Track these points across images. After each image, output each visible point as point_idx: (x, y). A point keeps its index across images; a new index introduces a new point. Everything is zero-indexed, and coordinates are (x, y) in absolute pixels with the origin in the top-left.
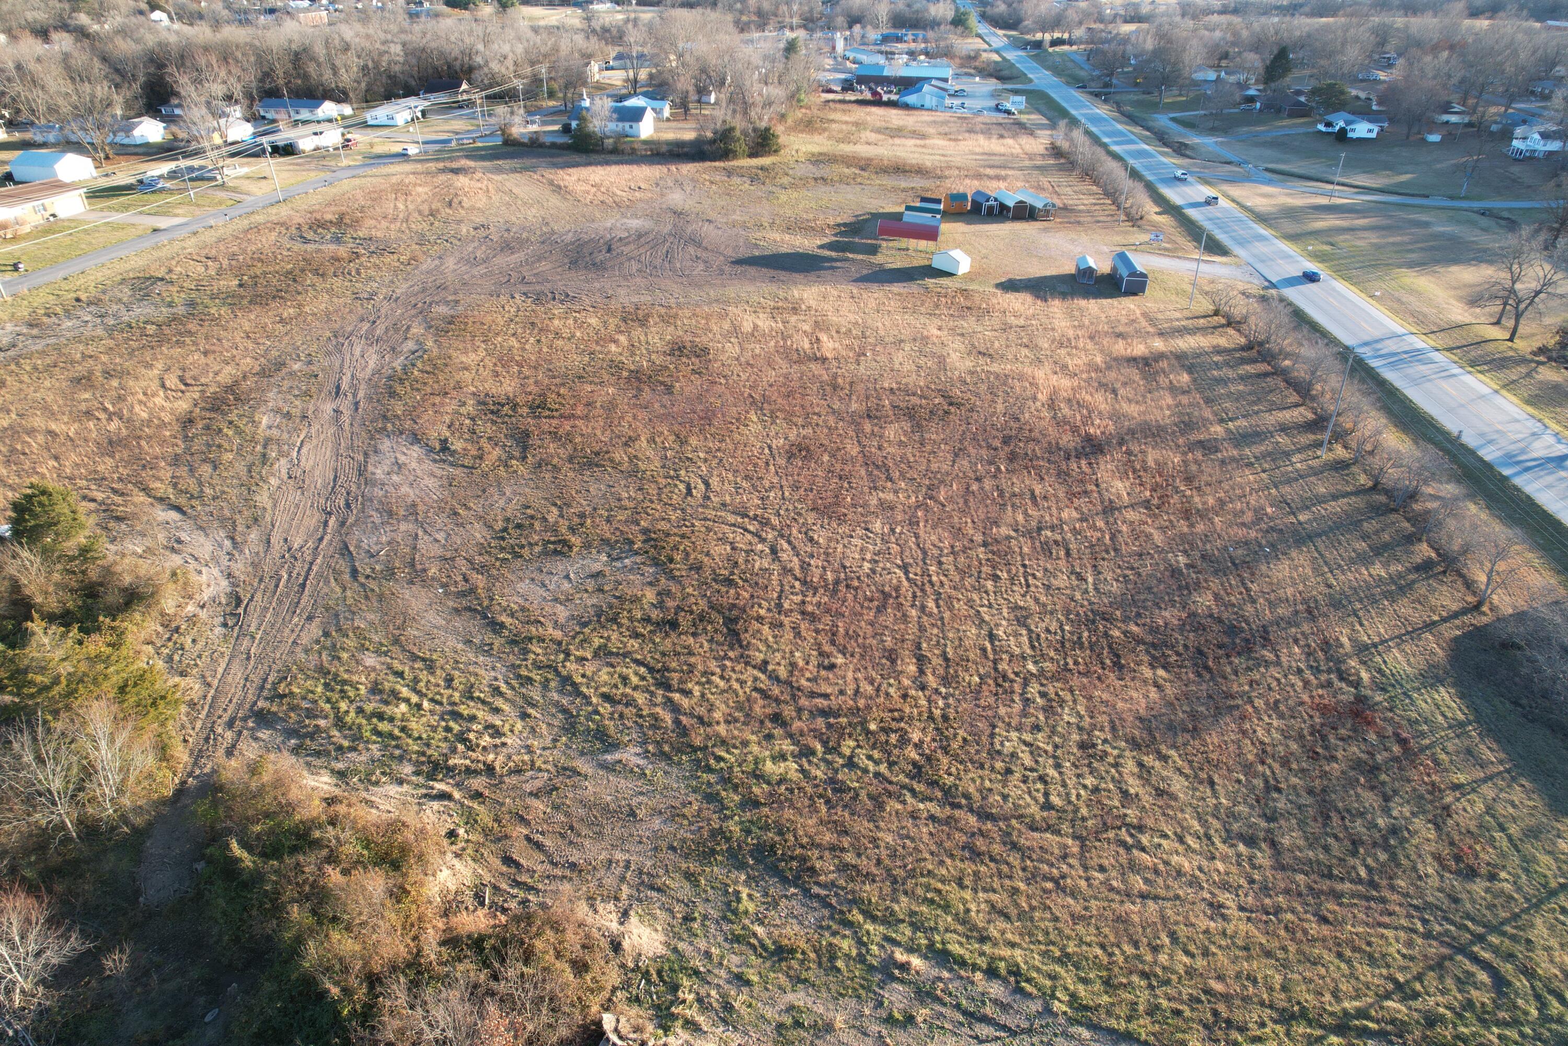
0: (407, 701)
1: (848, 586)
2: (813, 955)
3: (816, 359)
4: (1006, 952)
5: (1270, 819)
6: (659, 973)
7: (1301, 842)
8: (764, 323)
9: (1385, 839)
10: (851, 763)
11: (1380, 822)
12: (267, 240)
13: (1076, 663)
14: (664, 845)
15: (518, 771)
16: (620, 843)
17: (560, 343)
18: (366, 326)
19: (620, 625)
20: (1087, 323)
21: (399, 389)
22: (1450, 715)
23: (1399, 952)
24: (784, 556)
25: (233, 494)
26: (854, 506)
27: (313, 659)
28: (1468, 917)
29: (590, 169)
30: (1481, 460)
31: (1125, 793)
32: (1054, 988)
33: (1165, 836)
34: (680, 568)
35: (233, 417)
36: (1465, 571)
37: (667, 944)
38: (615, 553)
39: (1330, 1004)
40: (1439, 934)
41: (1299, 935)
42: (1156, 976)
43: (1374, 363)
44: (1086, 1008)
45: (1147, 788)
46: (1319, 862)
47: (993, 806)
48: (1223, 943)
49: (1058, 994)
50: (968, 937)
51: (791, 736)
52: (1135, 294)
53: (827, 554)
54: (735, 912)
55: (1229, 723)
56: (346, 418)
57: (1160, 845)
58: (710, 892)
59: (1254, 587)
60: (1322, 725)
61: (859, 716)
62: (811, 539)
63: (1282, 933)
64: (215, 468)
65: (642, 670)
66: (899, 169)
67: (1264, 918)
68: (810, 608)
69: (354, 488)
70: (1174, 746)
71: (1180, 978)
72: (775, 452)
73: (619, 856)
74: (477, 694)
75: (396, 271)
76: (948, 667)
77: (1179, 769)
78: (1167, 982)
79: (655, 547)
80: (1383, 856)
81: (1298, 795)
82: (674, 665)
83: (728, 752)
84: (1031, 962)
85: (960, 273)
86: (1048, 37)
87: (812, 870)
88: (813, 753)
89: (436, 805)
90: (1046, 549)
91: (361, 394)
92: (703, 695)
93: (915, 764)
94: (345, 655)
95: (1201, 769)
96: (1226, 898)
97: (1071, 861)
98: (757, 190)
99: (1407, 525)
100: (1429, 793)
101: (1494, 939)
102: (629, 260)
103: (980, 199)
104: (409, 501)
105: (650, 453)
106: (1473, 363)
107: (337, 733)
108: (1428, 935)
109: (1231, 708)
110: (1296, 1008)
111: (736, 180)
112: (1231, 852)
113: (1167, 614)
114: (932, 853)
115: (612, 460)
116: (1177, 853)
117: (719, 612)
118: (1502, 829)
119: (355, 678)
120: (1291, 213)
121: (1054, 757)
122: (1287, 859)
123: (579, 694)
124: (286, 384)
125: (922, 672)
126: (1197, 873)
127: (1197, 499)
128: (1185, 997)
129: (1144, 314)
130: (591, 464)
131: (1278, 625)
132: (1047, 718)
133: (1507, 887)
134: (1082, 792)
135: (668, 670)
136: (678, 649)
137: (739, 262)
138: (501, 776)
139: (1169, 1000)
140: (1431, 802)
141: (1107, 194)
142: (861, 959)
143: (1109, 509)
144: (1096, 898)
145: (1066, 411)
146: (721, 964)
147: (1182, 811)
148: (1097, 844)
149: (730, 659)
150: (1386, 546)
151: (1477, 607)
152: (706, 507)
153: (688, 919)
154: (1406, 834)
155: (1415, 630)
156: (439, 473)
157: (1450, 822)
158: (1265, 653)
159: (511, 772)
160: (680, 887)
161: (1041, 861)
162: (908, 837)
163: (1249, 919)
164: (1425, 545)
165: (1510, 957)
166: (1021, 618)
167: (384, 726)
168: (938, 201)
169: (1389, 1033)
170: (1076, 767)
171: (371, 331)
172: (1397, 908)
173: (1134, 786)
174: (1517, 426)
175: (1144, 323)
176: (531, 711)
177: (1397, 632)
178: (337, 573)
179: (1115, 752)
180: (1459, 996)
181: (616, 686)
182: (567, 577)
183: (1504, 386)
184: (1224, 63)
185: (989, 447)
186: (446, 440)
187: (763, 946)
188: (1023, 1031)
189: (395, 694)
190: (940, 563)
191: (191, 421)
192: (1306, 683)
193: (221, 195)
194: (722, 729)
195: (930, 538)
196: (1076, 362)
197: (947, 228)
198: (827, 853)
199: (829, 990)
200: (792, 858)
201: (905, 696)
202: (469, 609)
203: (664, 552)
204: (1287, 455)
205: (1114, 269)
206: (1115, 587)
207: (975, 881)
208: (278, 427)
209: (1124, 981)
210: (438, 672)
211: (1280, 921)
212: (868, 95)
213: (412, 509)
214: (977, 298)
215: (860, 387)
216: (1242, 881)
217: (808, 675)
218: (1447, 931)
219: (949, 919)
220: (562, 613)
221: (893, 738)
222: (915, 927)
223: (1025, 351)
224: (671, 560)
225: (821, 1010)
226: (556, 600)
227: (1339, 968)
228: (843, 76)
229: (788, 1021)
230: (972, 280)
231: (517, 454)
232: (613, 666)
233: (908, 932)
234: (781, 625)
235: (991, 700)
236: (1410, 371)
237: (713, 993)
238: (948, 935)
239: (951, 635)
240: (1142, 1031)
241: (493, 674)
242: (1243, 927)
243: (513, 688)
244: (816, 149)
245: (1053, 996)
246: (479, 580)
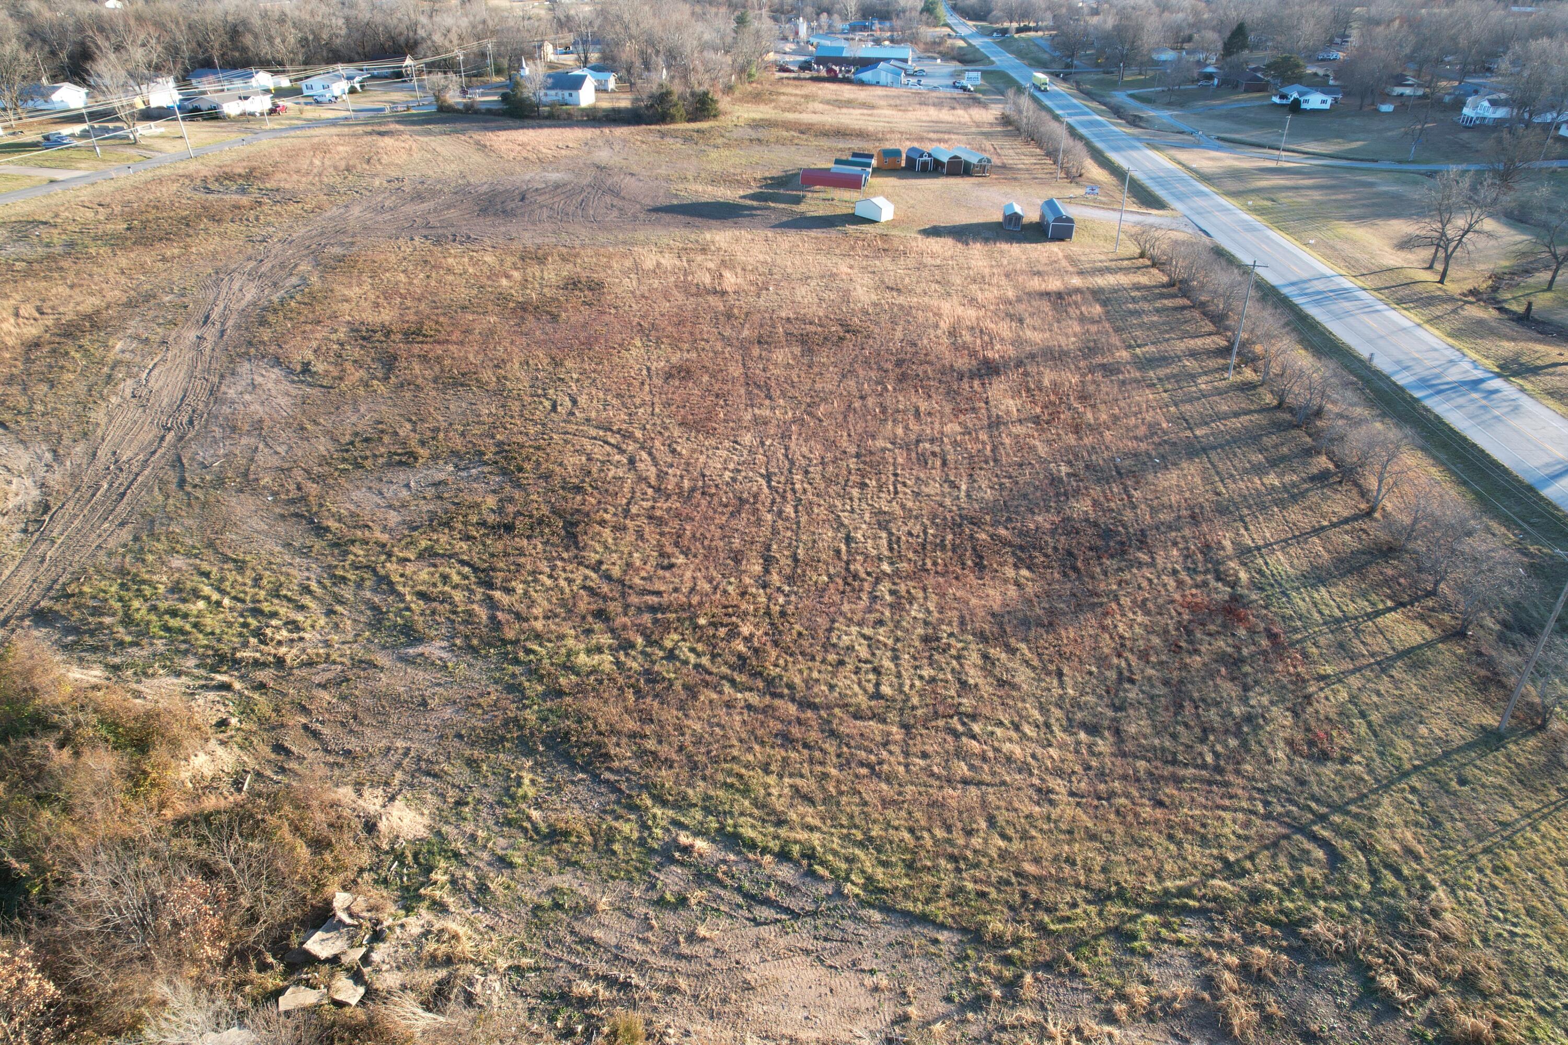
0: (207, 599)
1: (703, 493)
2: (589, 839)
3: (715, 292)
4: (803, 835)
5: (1117, 709)
6: (416, 856)
7: (1148, 731)
8: (668, 261)
9: (1238, 726)
10: (671, 655)
11: (1236, 710)
12: (167, 192)
13: (935, 564)
14: (450, 732)
15: (310, 664)
16: (404, 732)
17: (450, 278)
18: (252, 264)
19: (452, 529)
20: (1005, 262)
21: (271, 318)
22: (1327, 612)
23: (1234, 833)
24: (641, 466)
25: (66, 411)
26: (726, 421)
27: (116, 561)
28: (1313, 798)
29: (521, 131)
30: (1394, 384)
31: (963, 684)
32: (848, 872)
33: (1000, 724)
34: (528, 477)
35: (85, 342)
36: (1362, 481)
37: (430, 828)
38: (462, 464)
39: (1151, 884)
40: (1280, 814)
41: (1130, 818)
42: (965, 859)
43: (1298, 301)
44: (883, 891)
45: (989, 679)
46: (1163, 749)
47: (817, 695)
48: (1045, 827)
49: (853, 877)
50: (764, 821)
51: (612, 631)
52: (1062, 240)
53: (688, 464)
54: (512, 797)
55: (1090, 622)
56: (208, 346)
57: (992, 733)
58: (491, 777)
59: (1137, 494)
60: (1190, 621)
61: (688, 612)
62: (674, 451)
63: (1112, 817)
64: (52, 386)
65: (466, 569)
66: (840, 133)
67: (1096, 802)
68: (658, 513)
69: (201, 406)
70: (1026, 640)
71: (991, 861)
72: (653, 373)
73: (400, 744)
74: (284, 592)
75: (297, 218)
76: (796, 567)
77: (1027, 662)
78: (977, 865)
79: (505, 458)
80: (1233, 742)
81: (1152, 686)
82: (501, 565)
83: (541, 645)
84: (829, 845)
85: (883, 220)
86: (1015, 25)
87: (607, 757)
88: (633, 646)
89: (212, 695)
90: (923, 461)
91: (230, 323)
92: (526, 593)
93: (740, 656)
94: (150, 558)
95: (1051, 662)
96: (1055, 783)
97: (892, 748)
98: (687, 148)
99: (1308, 439)
100: (1291, 682)
101: (1337, 818)
102: (541, 207)
103: (914, 156)
104: (257, 417)
105: (521, 374)
106: (1400, 301)
107: (121, 630)
108: (1268, 816)
109: (1093, 606)
110: (1113, 889)
111: (669, 140)
112: (1069, 739)
113: (1039, 519)
114: (741, 741)
115: (478, 380)
116: (1010, 740)
117: (560, 517)
118: (1363, 715)
119: (155, 578)
120: (1236, 174)
121: (894, 650)
122: (1129, 747)
123: (393, 591)
124: (152, 313)
125: (767, 571)
126: (1029, 759)
127: (1089, 415)
128: (993, 880)
129: (1067, 257)
130: (456, 384)
131: (1158, 529)
132: (893, 614)
133: (1358, 769)
134: (917, 683)
135: (494, 569)
136: (509, 550)
137: (656, 210)
138: (291, 668)
139: (975, 882)
140: (1293, 692)
141: (1048, 154)
142: (642, 842)
143: (995, 424)
144: (912, 783)
145: (967, 338)
146: (485, 847)
147: (1024, 701)
148: (924, 732)
149: (563, 559)
150: (1283, 458)
151: (1369, 514)
152: (569, 422)
153: (460, 803)
154: (1261, 721)
155: (1302, 535)
156: (294, 392)
157: (1310, 710)
158: (1140, 555)
159: (303, 665)
160: (458, 772)
161: (859, 747)
162: (718, 725)
163: (1078, 804)
164: (1324, 458)
165: (1349, 834)
166: (883, 521)
167: (175, 623)
168: (871, 156)
169: (1210, 910)
170: (915, 659)
171: (255, 269)
172: (1240, 792)
173: (974, 676)
174: (1435, 354)
175: (1064, 263)
176: (339, 608)
177: (1283, 536)
178: (163, 483)
179: (960, 645)
180: (1290, 873)
181: (435, 585)
182: (407, 486)
183: (1428, 321)
184: (1186, 46)
185: (880, 368)
186: (309, 363)
187: (536, 829)
188: (807, 914)
189: (196, 594)
190: (807, 472)
191: (37, 345)
192: (1180, 584)
193: (131, 152)
194: (539, 625)
195: (798, 448)
196: (987, 295)
197: (875, 182)
198: (624, 740)
199: (599, 872)
200: (586, 744)
201: (743, 594)
202: (296, 515)
203: (513, 463)
204: (1193, 377)
205: (1042, 216)
206: (989, 494)
207: (783, 767)
208: (132, 351)
209: (929, 864)
210: (248, 572)
211: (1111, 805)
212: (823, 72)
213: (258, 426)
214: (896, 243)
215: (756, 318)
216: (1077, 768)
217: (643, 574)
218: (1288, 813)
219: (747, 803)
220: (394, 518)
221: (722, 632)
222: (707, 811)
223: (934, 286)
224: (520, 469)
225: (586, 891)
226: (390, 506)
227: (1167, 849)
228: (802, 58)
229: (547, 902)
230: (894, 227)
231: (380, 375)
232: (435, 566)
233: (699, 815)
234: (625, 528)
235: (837, 598)
236: (1333, 307)
237: (470, 875)
238: (742, 820)
239: (804, 537)
240: (940, 913)
241: (306, 574)
242: (1069, 812)
243: (325, 587)
244: (758, 116)
245: (847, 879)
246: (313, 489)
